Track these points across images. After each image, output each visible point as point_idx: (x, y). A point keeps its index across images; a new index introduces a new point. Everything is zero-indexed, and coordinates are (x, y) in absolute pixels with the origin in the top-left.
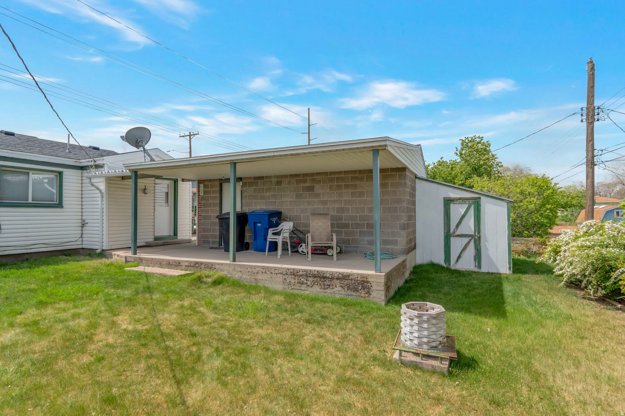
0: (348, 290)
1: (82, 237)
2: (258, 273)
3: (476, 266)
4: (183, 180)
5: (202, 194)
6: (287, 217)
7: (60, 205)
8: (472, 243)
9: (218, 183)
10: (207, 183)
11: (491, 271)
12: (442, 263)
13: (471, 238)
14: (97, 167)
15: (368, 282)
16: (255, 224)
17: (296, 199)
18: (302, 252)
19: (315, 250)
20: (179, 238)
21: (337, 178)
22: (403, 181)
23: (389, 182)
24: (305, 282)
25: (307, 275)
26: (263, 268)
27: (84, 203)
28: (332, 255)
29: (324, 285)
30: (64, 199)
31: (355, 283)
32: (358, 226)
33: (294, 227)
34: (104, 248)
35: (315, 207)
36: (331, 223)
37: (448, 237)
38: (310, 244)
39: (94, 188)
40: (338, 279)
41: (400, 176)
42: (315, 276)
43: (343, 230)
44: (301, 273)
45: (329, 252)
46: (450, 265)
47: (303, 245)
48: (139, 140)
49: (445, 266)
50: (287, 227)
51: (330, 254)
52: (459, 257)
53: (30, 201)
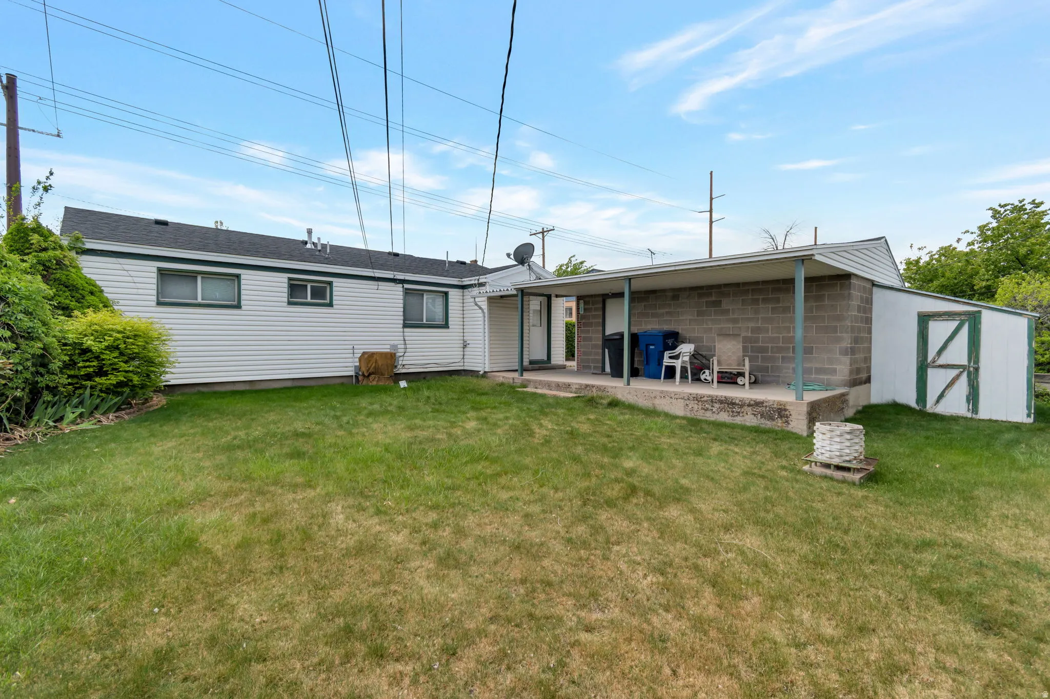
0: (761, 418)
1: (463, 358)
2: (655, 397)
3: (969, 410)
4: (557, 296)
5: (582, 312)
6: (686, 339)
7: (446, 326)
8: (964, 378)
9: (601, 299)
10: (587, 299)
11: (994, 418)
12: (913, 403)
13: (961, 370)
14: (481, 285)
15: (786, 410)
16: (647, 346)
17: (697, 316)
18: (705, 379)
19: (722, 378)
20: (552, 363)
21: (753, 290)
22: (846, 292)
23: (827, 293)
24: (710, 408)
25: (713, 400)
26: (662, 392)
27: (465, 323)
28: (744, 385)
29: (733, 412)
30: (450, 319)
31: (770, 411)
32: (780, 350)
33: (695, 351)
34: (487, 370)
35: (722, 326)
36: (743, 347)
37: (923, 368)
38: (716, 369)
39: (476, 307)
40: (749, 405)
41: (842, 287)
42: (721, 402)
43: (760, 355)
44: (705, 399)
45: (740, 380)
46: (925, 406)
47: (707, 371)
48: (525, 256)
49: (917, 408)
50: (686, 349)
51: (741, 383)
52: (941, 396)
53: (425, 321)
